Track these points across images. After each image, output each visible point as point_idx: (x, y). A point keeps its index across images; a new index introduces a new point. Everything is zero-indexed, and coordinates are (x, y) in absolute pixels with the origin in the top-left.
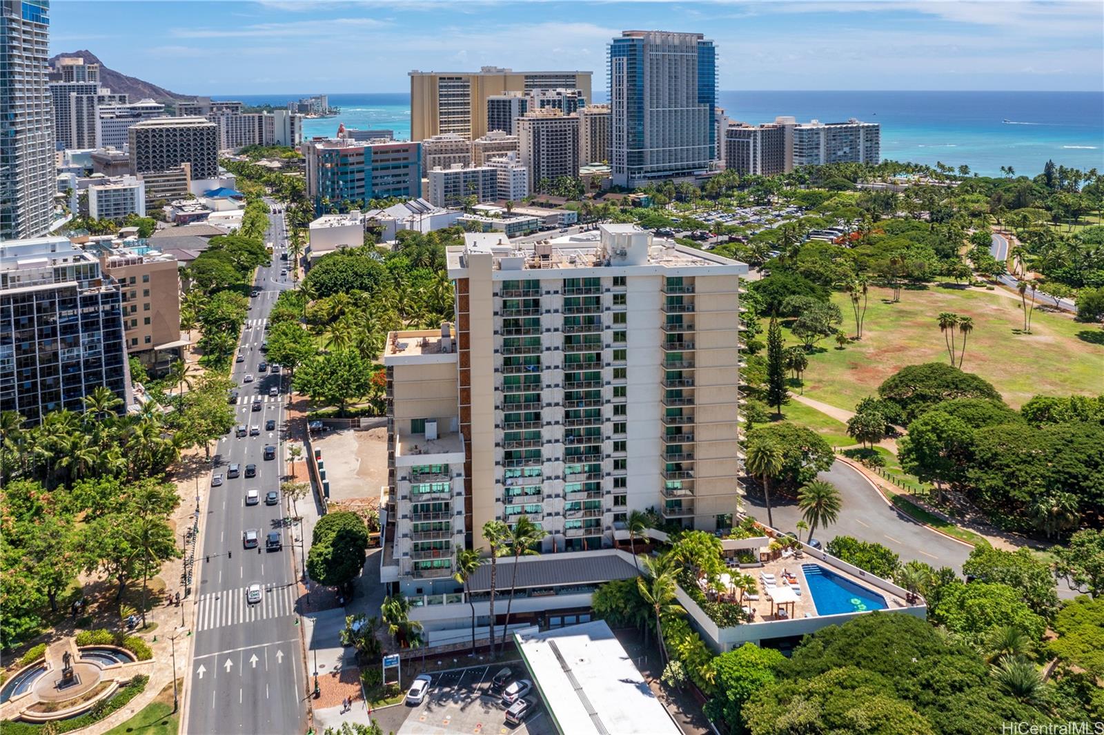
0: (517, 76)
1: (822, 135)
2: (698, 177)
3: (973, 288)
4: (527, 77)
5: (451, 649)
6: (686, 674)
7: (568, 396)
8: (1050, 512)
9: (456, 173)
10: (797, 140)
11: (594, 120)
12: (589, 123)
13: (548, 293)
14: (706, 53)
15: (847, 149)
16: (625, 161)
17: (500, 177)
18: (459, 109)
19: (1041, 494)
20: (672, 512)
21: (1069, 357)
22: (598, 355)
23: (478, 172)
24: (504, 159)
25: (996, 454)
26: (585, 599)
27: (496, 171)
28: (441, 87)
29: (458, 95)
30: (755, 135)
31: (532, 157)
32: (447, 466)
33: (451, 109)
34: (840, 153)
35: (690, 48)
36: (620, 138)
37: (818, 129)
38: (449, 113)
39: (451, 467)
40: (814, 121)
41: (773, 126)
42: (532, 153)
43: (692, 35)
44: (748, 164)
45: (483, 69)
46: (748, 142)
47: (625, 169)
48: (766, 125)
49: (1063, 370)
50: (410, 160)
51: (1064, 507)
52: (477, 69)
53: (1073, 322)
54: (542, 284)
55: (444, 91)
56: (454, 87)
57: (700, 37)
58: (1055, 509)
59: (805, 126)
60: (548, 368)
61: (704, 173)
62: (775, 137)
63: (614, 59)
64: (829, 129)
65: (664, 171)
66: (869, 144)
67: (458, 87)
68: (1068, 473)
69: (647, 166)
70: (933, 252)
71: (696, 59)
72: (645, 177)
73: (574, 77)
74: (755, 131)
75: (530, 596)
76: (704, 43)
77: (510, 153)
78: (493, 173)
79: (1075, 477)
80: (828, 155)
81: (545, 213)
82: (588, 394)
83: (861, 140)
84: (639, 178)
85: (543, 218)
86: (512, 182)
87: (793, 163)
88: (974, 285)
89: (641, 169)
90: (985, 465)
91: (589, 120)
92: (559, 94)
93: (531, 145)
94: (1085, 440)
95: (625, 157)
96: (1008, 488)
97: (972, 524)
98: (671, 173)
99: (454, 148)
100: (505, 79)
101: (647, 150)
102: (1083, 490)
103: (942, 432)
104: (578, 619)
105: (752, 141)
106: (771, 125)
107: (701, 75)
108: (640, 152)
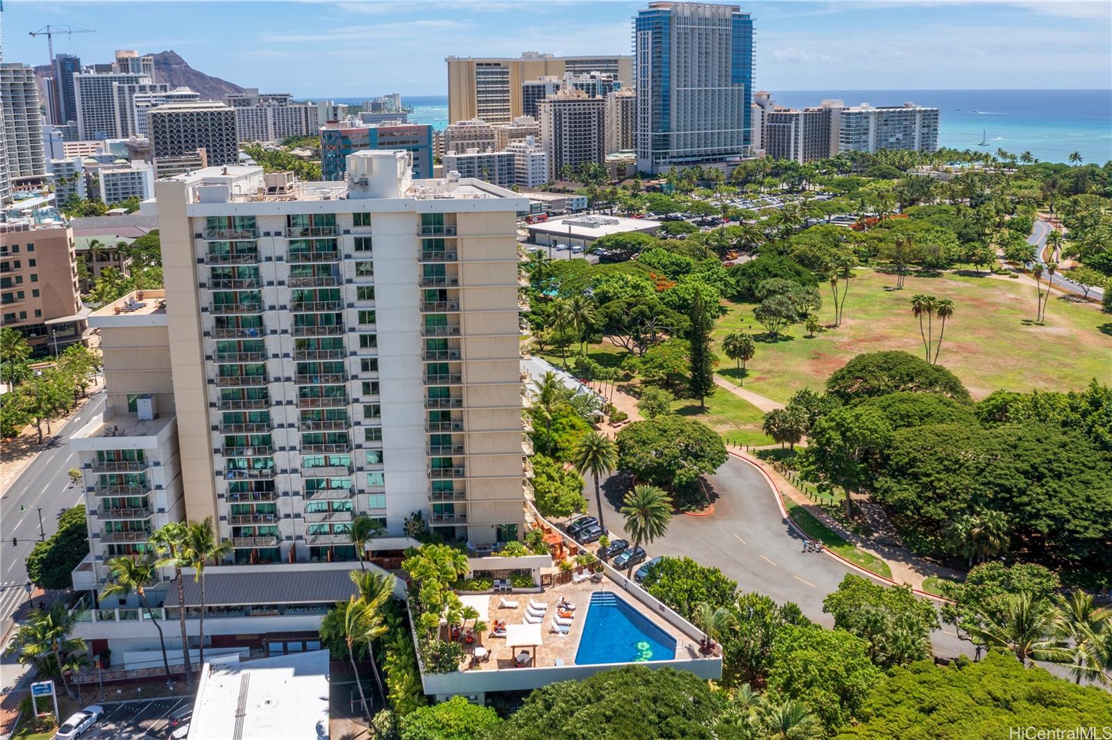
0: (557, 61)
1: (872, 120)
2: (729, 164)
3: (994, 276)
4: (567, 62)
5: (147, 675)
7: (302, 369)
8: (969, 534)
9: (470, 158)
10: (843, 126)
11: (625, 103)
12: (620, 107)
13: (267, 234)
14: (742, 27)
15: (900, 136)
16: (650, 145)
17: (518, 161)
18: (499, 96)
19: (963, 511)
20: (439, 519)
22: (339, 316)
23: (494, 157)
24: (523, 144)
25: (915, 459)
26: (314, 621)
27: (514, 156)
28: (479, 73)
29: (497, 82)
30: (797, 119)
31: (553, 142)
32: (141, 452)
33: (490, 96)
34: (892, 140)
35: (722, 21)
36: (644, 120)
37: (868, 113)
38: (488, 101)
39: (146, 453)
40: (864, 105)
41: (819, 110)
42: (553, 137)
43: (726, 6)
44: (789, 151)
45: (524, 54)
46: (790, 127)
47: (650, 154)
48: (811, 109)
50: (419, 144)
51: (987, 528)
52: (517, 56)
54: (259, 223)
55: (482, 78)
56: (492, 73)
57: (736, 9)
58: (977, 530)
59: (854, 110)
60: (274, 332)
61: (738, 159)
62: (820, 123)
63: (639, 33)
64: (881, 113)
65: (693, 156)
66: (926, 130)
67: (496, 73)
68: (1001, 486)
69: (673, 151)
70: (954, 236)
71: (730, 33)
72: (670, 163)
73: (616, 61)
74: (797, 115)
75: (247, 615)
76: (740, 16)
77: (528, 138)
78: (510, 159)
79: (1009, 491)
80: (879, 141)
81: (551, 197)
83: (917, 125)
84: (665, 163)
85: (549, 202)
86: (530, 167)
87: (838, 148)
88: (996, 273)
89: (667, 153)
90: (900, 472)
91: (620, 104)
92: (593, 77)
93: (552, 129)
94: (1033, 445)
95: (650, 141)
96: (920, 503)
97: (878, 545)
98: (700, 158)
99: (478, 133)
100: (546, 64)
101: (673, 133)
102: (1017, 508)
103: (848, 430)
104: (285, 646)
105: (793, 126)
106: (816, 108)
107: (736, 51)
108: (664, 136)
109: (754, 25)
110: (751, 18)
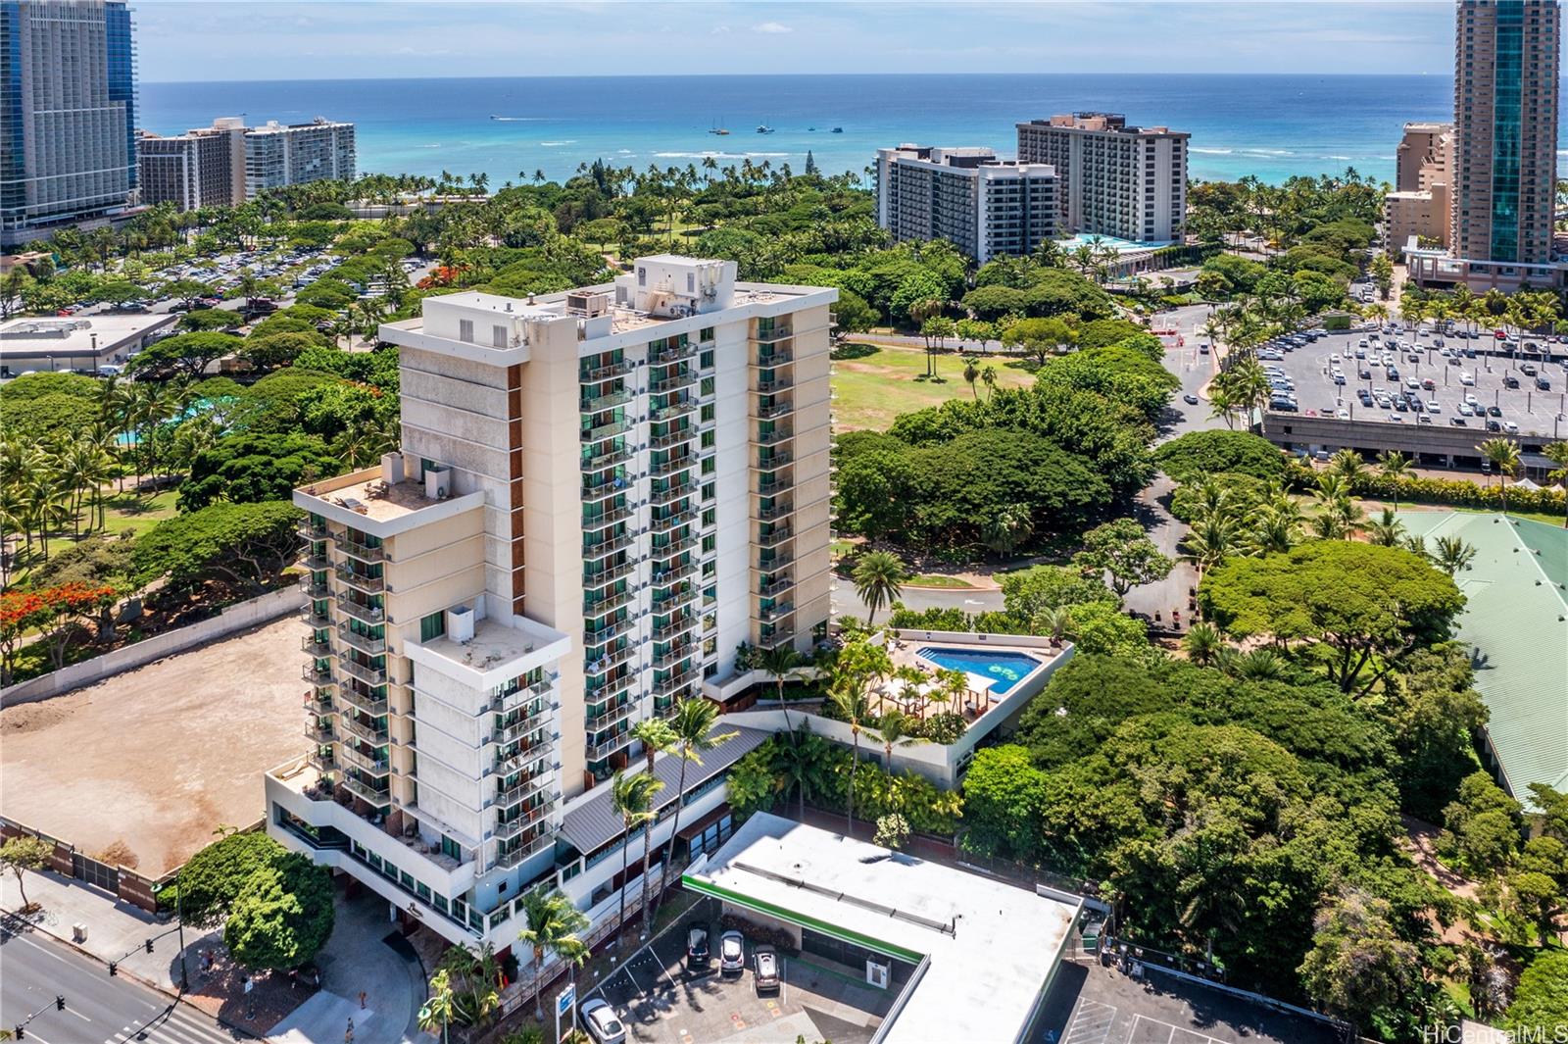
1: (286, 142)
2: (114, 218)
8: (1010, 528)
10: (251, 153)
14: (118, 21)
15: (317, 162)
20: (771, 640)
26: (715, 796)
30: (190, 148)
32: (539, 670)
34: (309, 167)
37: (280, 134)
40: (272, 123)
41: (213, 133)
44: (182, 192)
46: (180, 159)
48: (200, 131)
51: (1021, 519)
58: (1015, 523)
59: (260, 131)
61: (122, 210)
62: (217, 148)
64: (294, 133)
65: (62, 212)
66: (342, 153)
69: (33, 207)
71: (104, 29)
72: (29, 225)
74: (190, 142)
80: (294, 171)
83: (334, 148)
84: (20, 227)
89: (23, 211)
98: (72, 215)
101: (32, 181)
105: (185, 157)
106: (208, 130)
107: (112, 54)
108: (19, 184)
109: (133, 17)
110: (128, 7)
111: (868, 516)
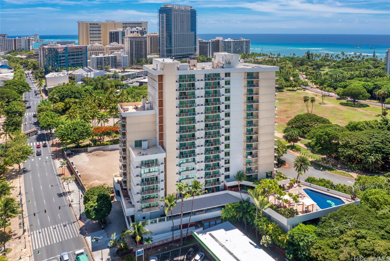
0: (119, 23)
1: (232, 44)
2: (190, 58)
3: (298, 91)
4: (123, 24)
5: (161, 243)
6: (272, 240)
7: (207, 126)
8: (372, 161)
9: (101, 57)
10: (223, 45)
11: (151, 38)
12: (149, 39)
13: (198, 80)
14: (193, 13)
15: (240, 48)
16: (165, 52)
17: (118, 59)
18: (97, 35)
19: (368, 155)
20: (249, 172)
21: (342, 111)
22: (219, 107)
23: (109, 57)
24: (119, 52)
25: (348, 142)
26: (218, 213)
27: (116, 56)
28: (90, 27)
29: (97, 30)
31: (130, 51)
32: (156, 160)
33: (94, 36)
34: (238, 50)
35: (187, 11)
36: (163, 43)
37: (231, 41)
38: (93, 37)
39: (158, 160)
40: (229, 39)
41: (215, 40)
42: (130, 50)
43: (188, 6)
44: (207, 54)
45: (106, 21)
46: (207, 46)
47: (165, 55)
48: (213, 40)
49: (342, 115)
50: (83, 52)
51: (377, 159)
52: (104, 21)
53: (336, 100)
54: (196, 76)
55: (92, 29)
56: (95, 27)
57: (191, 7)
58: (374, 160)
59: (226, 40)
60: (198, 114)
61: (193, 57)
62: (216, 44)
63: (160, 14)
64: (234, 41)
65: (179, 56)
66: (247, 47)
67: (97, 27)
68: (377, 147)
69: (173, 54)
70: (283, 79)
71: (190, 15)
73: (141, 24)
74: (210, 42)
75: (195, 214)
76: (192, 10)
77: (121, 50)
78: (115, 58)
79: (380, 148)
80: (234, 50)
81: (138, 71)
82: (214, 124)
83: (244, 45)
84: (170, 58)
85: (138, 72)
86: (122, 61)
89: (171, 55)
91: (149, 38)
92: (137, 29)
93: (130, 47)
94: (378, 135)
95: (165, 51)
97: (341, 168)
98: (181, 56)
99: (98, 49)
100: (115, 24)
101: (173, 48)
102: (383, 153)
103: (329, 134)
104: (216, 222)
105: (208, 45)
106: (214, 40)
107: (192, 21)
108: (170, 49)
109: (197, 13)
110: (196, 10)
111: (320, 148)
